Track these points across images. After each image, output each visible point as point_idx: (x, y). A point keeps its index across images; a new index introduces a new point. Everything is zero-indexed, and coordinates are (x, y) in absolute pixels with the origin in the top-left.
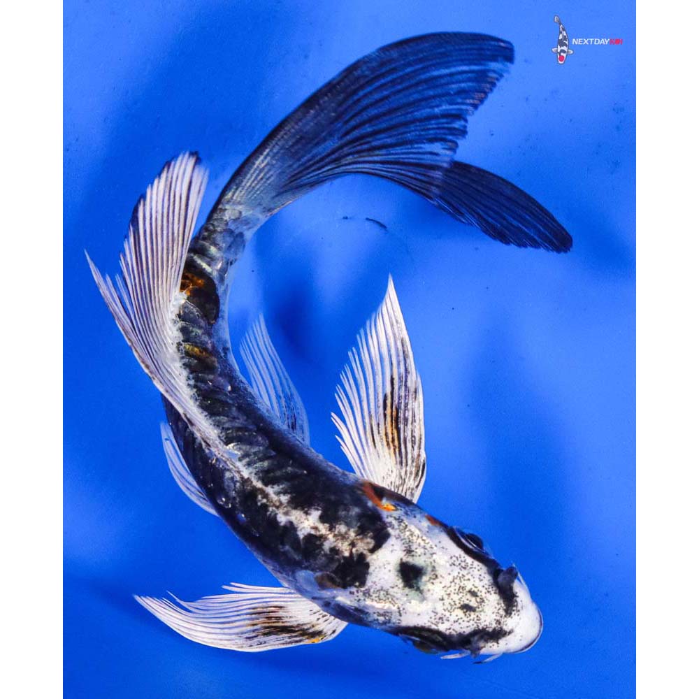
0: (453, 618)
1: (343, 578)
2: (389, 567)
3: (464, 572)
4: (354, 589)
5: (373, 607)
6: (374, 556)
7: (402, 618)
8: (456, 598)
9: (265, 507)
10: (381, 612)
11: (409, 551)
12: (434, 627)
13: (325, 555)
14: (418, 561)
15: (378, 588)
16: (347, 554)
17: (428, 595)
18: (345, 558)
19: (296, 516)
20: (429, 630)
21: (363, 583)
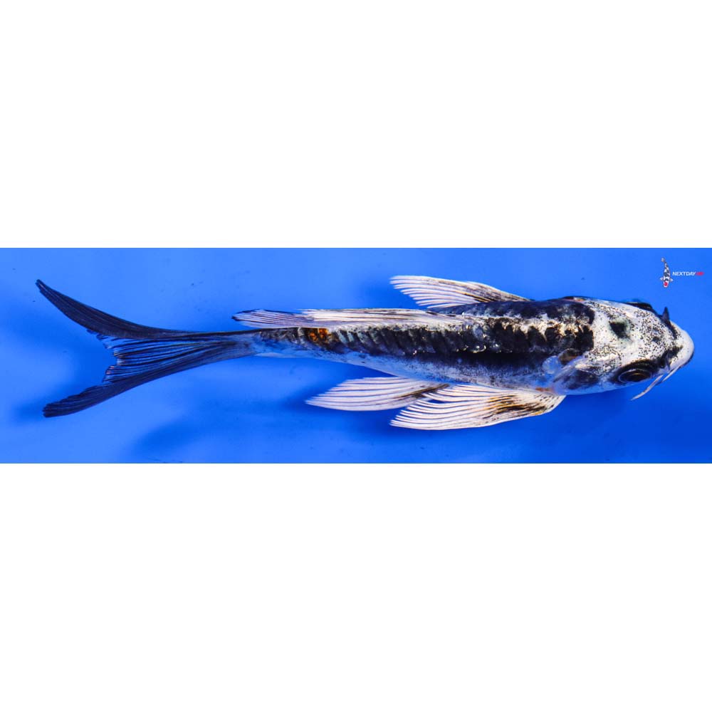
0: (652, 349)
1: (579, 348)
2: (604, 329)
3: (646, 318)
4: (587, 353)
5: (602, 361)
6: (593, 325)
7: (621, 361)
8: (648, 334)
9: (510, 327)
10: (608, 362)
11: (611, 317)
12: (643, 358)
13: (564, 337)
14: (620, 320)
15: (603, 345)
16: (577, 330)
17: (632, 338)
18: (576, 333)
19: (533, 322)
20: (642, 361)
21: (592, 346)
